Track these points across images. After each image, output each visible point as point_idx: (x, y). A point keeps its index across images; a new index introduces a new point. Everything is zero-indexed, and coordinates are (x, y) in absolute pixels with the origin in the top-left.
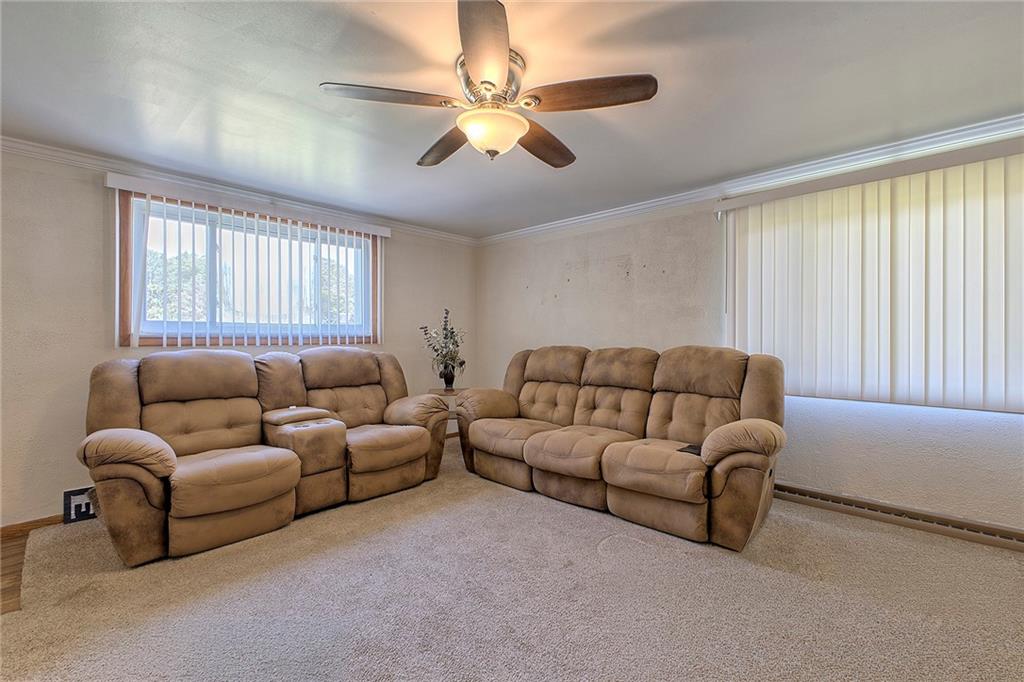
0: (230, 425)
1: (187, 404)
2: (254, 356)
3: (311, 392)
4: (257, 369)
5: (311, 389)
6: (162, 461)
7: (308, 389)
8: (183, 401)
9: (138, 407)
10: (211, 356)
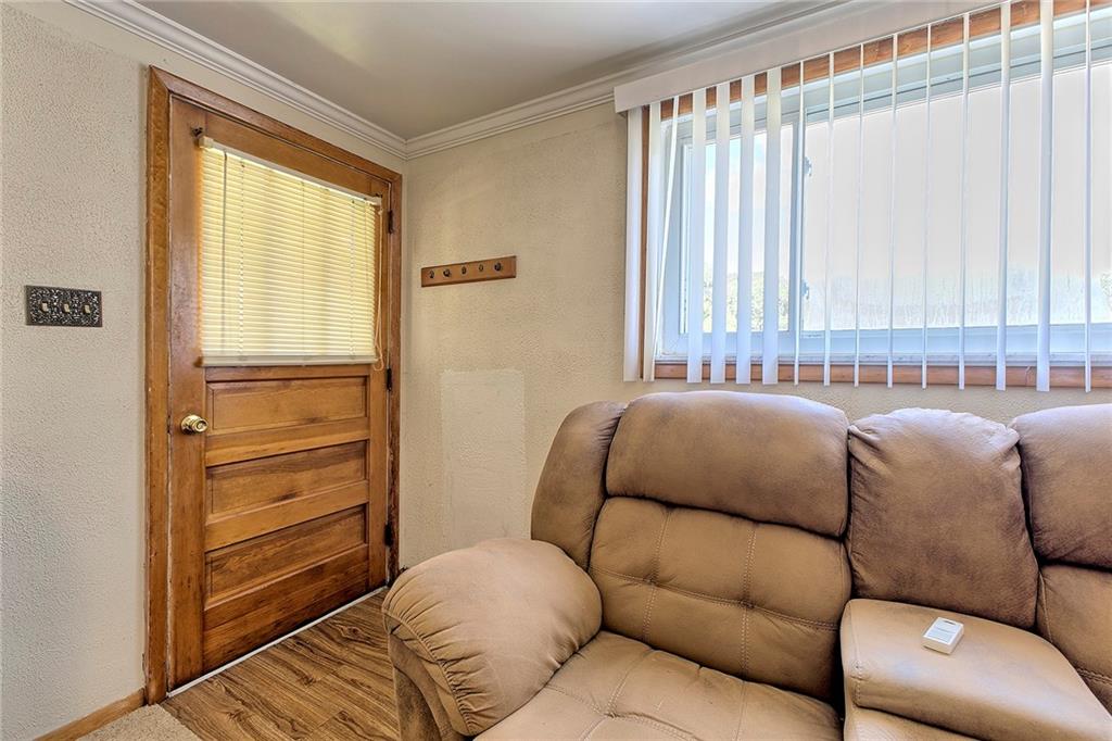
0: (747, 601)
1: (676, 512)
2: (852, 417)
3: (1058, 577)
4: (850, 455)
5: (1061, 562)
6: (460, 690)
7: (1045, 560)
8: (670, 505)
9: (593, 498)
10: (732, 411)
